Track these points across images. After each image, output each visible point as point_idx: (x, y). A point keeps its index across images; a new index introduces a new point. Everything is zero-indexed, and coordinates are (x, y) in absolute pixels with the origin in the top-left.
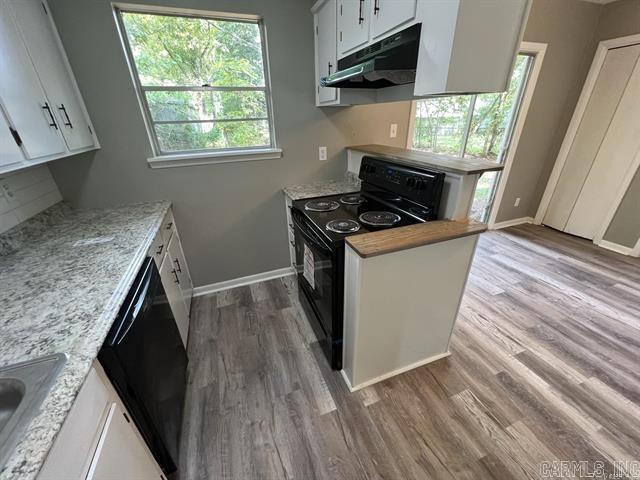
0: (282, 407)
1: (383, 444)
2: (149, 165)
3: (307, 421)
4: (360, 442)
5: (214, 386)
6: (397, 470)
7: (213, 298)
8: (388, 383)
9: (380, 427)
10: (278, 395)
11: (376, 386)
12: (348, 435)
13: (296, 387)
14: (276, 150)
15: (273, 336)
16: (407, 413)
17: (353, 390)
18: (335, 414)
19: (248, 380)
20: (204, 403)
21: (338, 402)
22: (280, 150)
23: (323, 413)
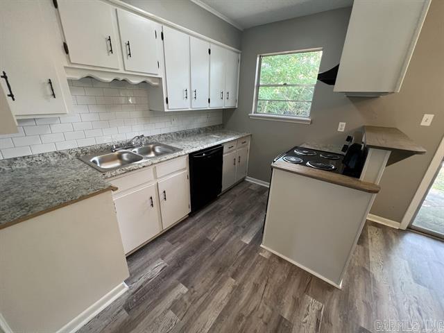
0: (232, 227)
1: (249, 267)
2: (249, 116)
3: (234, 237)
4: (243, 258)
5: (222, 206)
6: (243, 275)
7: (251, 184)
8: (280, 259)
9: (255, 263)
10: (235, 224)
11: (273, 255)
12: (241, 253)
13: (244, 227)
14: (308, 119)
15: (256, 209)
16: (273, 273)
17: (261, 246)
18: (246, 245)
19: (232, 213)
20: (215, 208)
21: (251, 243)
22: (310, 120)
23: (242, 240)
